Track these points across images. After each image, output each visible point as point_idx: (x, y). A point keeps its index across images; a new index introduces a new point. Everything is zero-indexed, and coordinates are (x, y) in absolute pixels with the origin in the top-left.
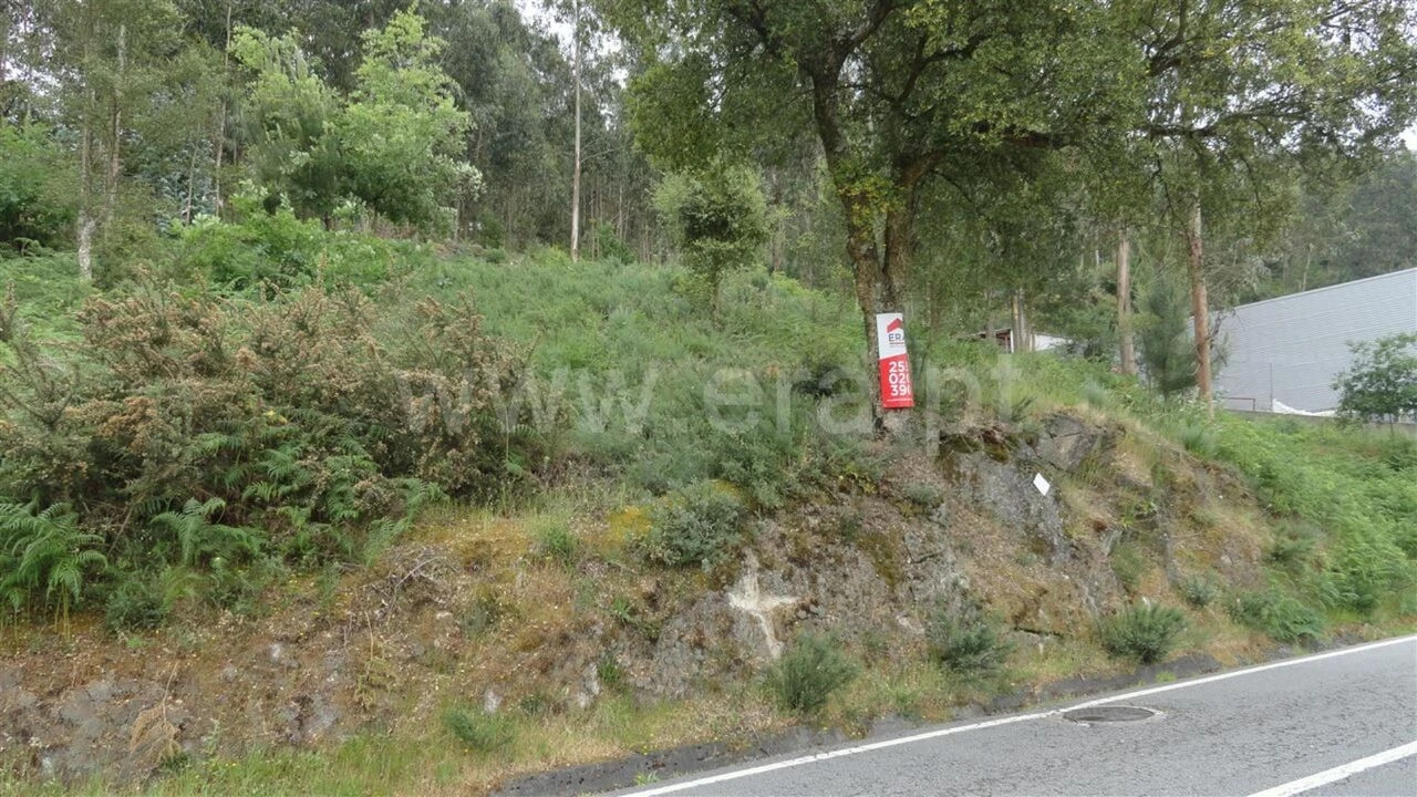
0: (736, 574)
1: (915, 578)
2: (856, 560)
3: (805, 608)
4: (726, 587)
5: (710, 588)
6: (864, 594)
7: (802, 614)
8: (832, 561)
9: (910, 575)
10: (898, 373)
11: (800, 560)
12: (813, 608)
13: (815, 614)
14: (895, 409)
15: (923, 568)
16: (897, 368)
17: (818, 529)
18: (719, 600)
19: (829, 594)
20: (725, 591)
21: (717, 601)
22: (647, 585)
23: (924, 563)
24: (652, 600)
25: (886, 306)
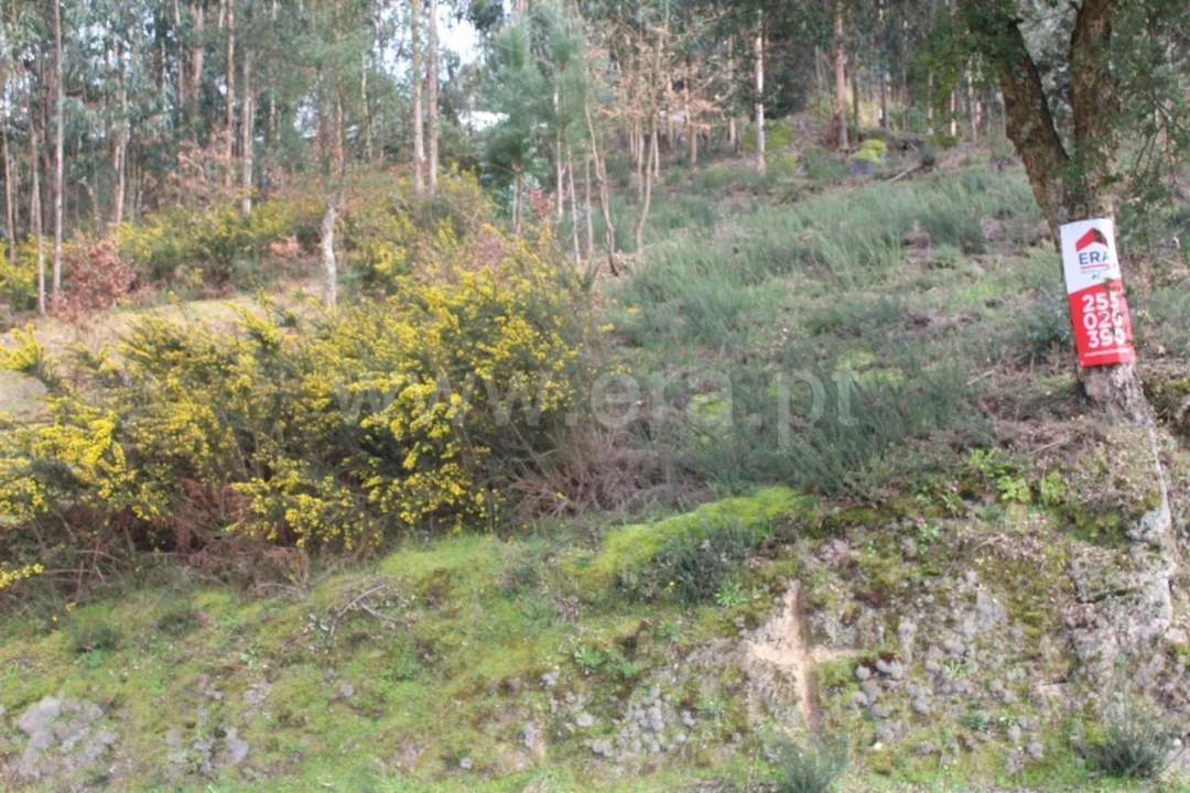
0: (760, 615)
1: (1078, 626)
2: (972, 598)
3: (867, 663)
4: (744, 632)
5: (719, 634)
6: (979, 648)
7: (864, 672)
8: (930, 598)
9: (1071, 621)
10: (1096, 312)
11: (877, 597)
12: (881, 665)
13: (883, 675)
14: (1099, 367)
15: (1097, 612)
16: (1095, 304)
17: (912, 554)
18: (732, 650)
19: (919, 647)
20: (742, 638)
21: (725, 650)
22: (627, 626)
23: (1099, 604)
24: (629, 645)
25: (1072, 211)
